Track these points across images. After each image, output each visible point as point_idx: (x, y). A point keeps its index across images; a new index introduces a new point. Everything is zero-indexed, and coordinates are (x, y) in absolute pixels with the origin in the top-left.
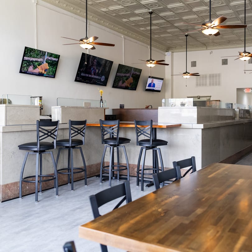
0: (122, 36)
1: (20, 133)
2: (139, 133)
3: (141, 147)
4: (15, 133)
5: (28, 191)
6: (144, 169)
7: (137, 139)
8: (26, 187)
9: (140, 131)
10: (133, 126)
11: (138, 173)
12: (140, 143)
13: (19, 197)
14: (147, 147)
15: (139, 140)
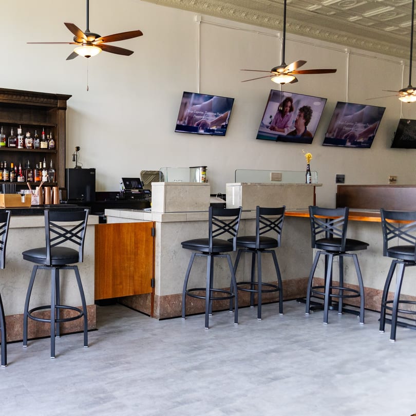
0: (346, 50)
1: (183, 224)
2: (389, 233)
3: (392, 259)
4: (176, 223)
5: (193, 310)
6: (399, 302)
7: (386, 244)
8: (190, 303)
9: (392, 229)
10: (379, 219)
11: (384, 306)
12: (392, 252)
13: (181, 317)
14: (405, 261)
15: (389, 246)
